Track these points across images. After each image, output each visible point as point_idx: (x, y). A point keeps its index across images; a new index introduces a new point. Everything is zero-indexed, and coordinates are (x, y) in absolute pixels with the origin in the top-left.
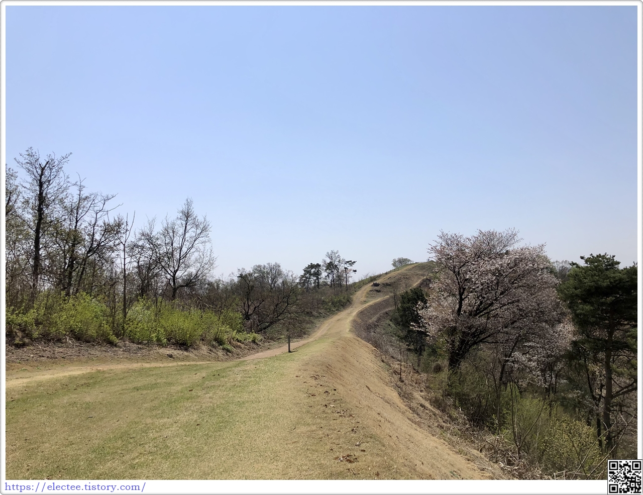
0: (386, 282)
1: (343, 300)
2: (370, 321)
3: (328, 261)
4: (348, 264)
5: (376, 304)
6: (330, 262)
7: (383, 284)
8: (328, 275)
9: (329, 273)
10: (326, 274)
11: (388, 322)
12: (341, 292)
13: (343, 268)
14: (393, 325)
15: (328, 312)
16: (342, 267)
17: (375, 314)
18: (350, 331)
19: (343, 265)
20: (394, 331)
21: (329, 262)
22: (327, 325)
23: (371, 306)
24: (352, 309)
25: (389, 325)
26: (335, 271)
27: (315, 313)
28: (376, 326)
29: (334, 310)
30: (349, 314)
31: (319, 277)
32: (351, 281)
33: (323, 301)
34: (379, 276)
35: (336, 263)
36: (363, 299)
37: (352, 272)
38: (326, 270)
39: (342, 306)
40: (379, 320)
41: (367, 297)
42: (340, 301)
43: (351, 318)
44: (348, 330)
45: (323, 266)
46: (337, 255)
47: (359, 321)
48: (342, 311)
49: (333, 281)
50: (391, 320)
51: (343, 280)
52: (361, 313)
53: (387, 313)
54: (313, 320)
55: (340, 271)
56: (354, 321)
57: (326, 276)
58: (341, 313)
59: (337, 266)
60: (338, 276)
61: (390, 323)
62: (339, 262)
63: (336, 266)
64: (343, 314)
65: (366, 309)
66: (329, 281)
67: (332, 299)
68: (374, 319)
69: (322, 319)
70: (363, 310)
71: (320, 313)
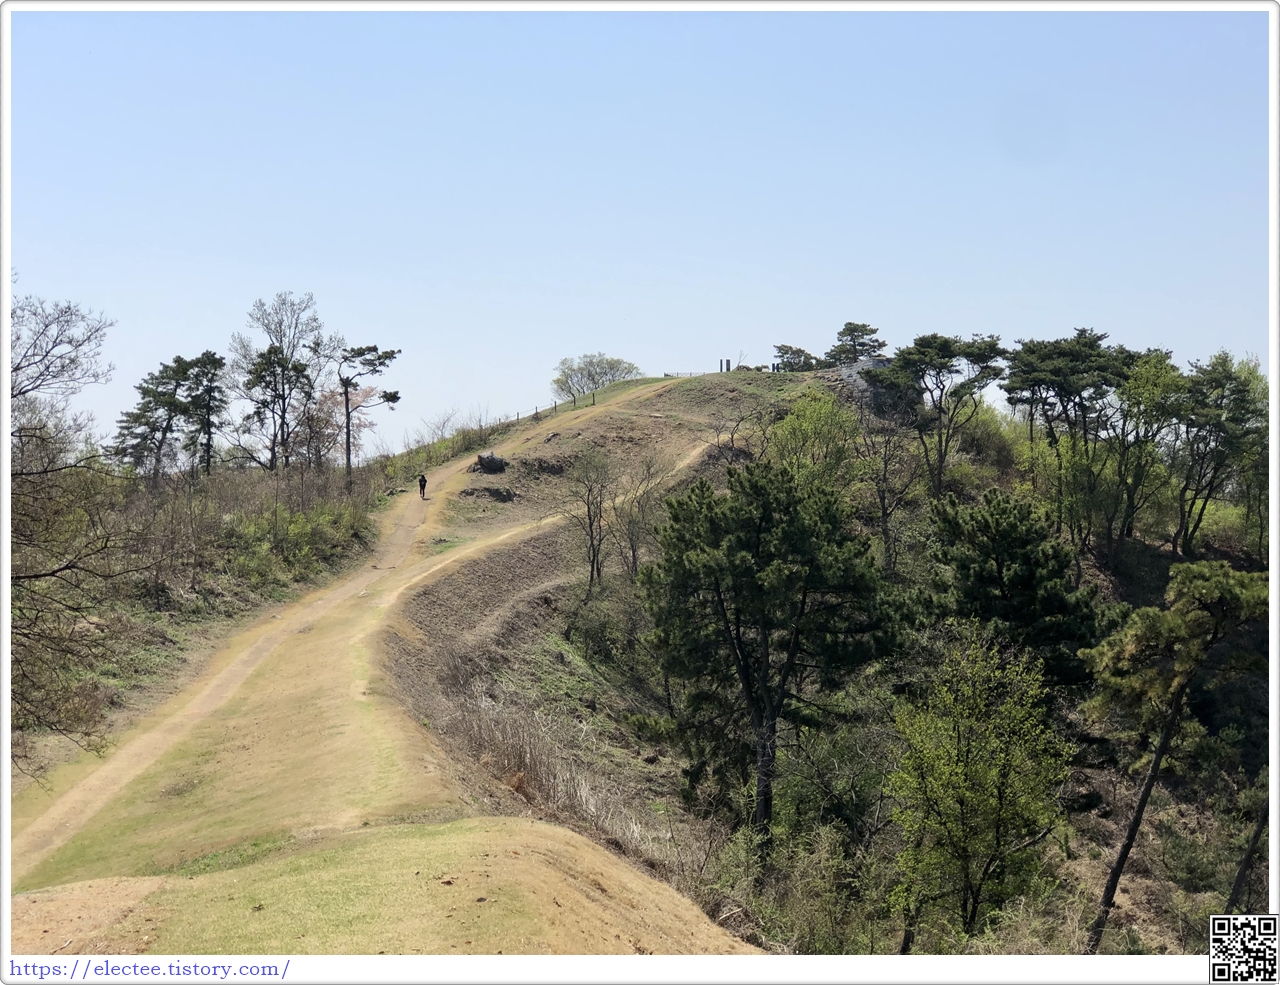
0: (538, 455)
1: (329, 531)
2: (470, 638)
3: (261, 343)
4: (358, 360)
5: (494, 556)
6: (273, 350)
7: (525, 463)
8: (258, 413)
9: (265, 404)
10: (251, 408)
11: (554, 642)
12: (323, 491)
13: (334, 384)
14: (577, 660)
15: (254, 588)
16: (326, 378)
17: (487, 604)
18: (372, 692)
19: (333, 366)
20: (584, 691)
21: (264, 348)
22: (244, 655)
23: (473, 565)
24: (375, 575)
25: (560, 658)
26: (295, 397)
27: (181, 592)
28: (497, 663)
29: (282, 577)
30: (363, 601)
31: (214, 419)
32: (369, 447)
33: (230, 534)
34: (505, 429)
35: (302, 355)
36: (431, 529)
37: (376, 399)
38: (249, 385)
39: (325, 559)
40: (511, 631)
41: (449, 522)
42: (316, 536)
43: (371, 623)
44: (361, 685)
45: (236, 365)
46: (304, 317)
47: (414, 636)
48: (325, 585)
49: (284, 442)
50: (567, 636)
51: (333, 438)
52: (426, 597)
53: (547, 601)
54: (170, 632)
55: (317, 395)
56: (390, 637)
57: (248, 417)
58: (321, 593)
59: (305, 367)
60: (308, 420)
61: (565, 647)
62: (316, 347)
63: (300, 369)
64: (328, 601)
65: (447, 579)
66: (259, 441)
67: (273, 526)
68: (488, 627)
69: (218, 625)
70: (430, 582)
71: (211, 592)
